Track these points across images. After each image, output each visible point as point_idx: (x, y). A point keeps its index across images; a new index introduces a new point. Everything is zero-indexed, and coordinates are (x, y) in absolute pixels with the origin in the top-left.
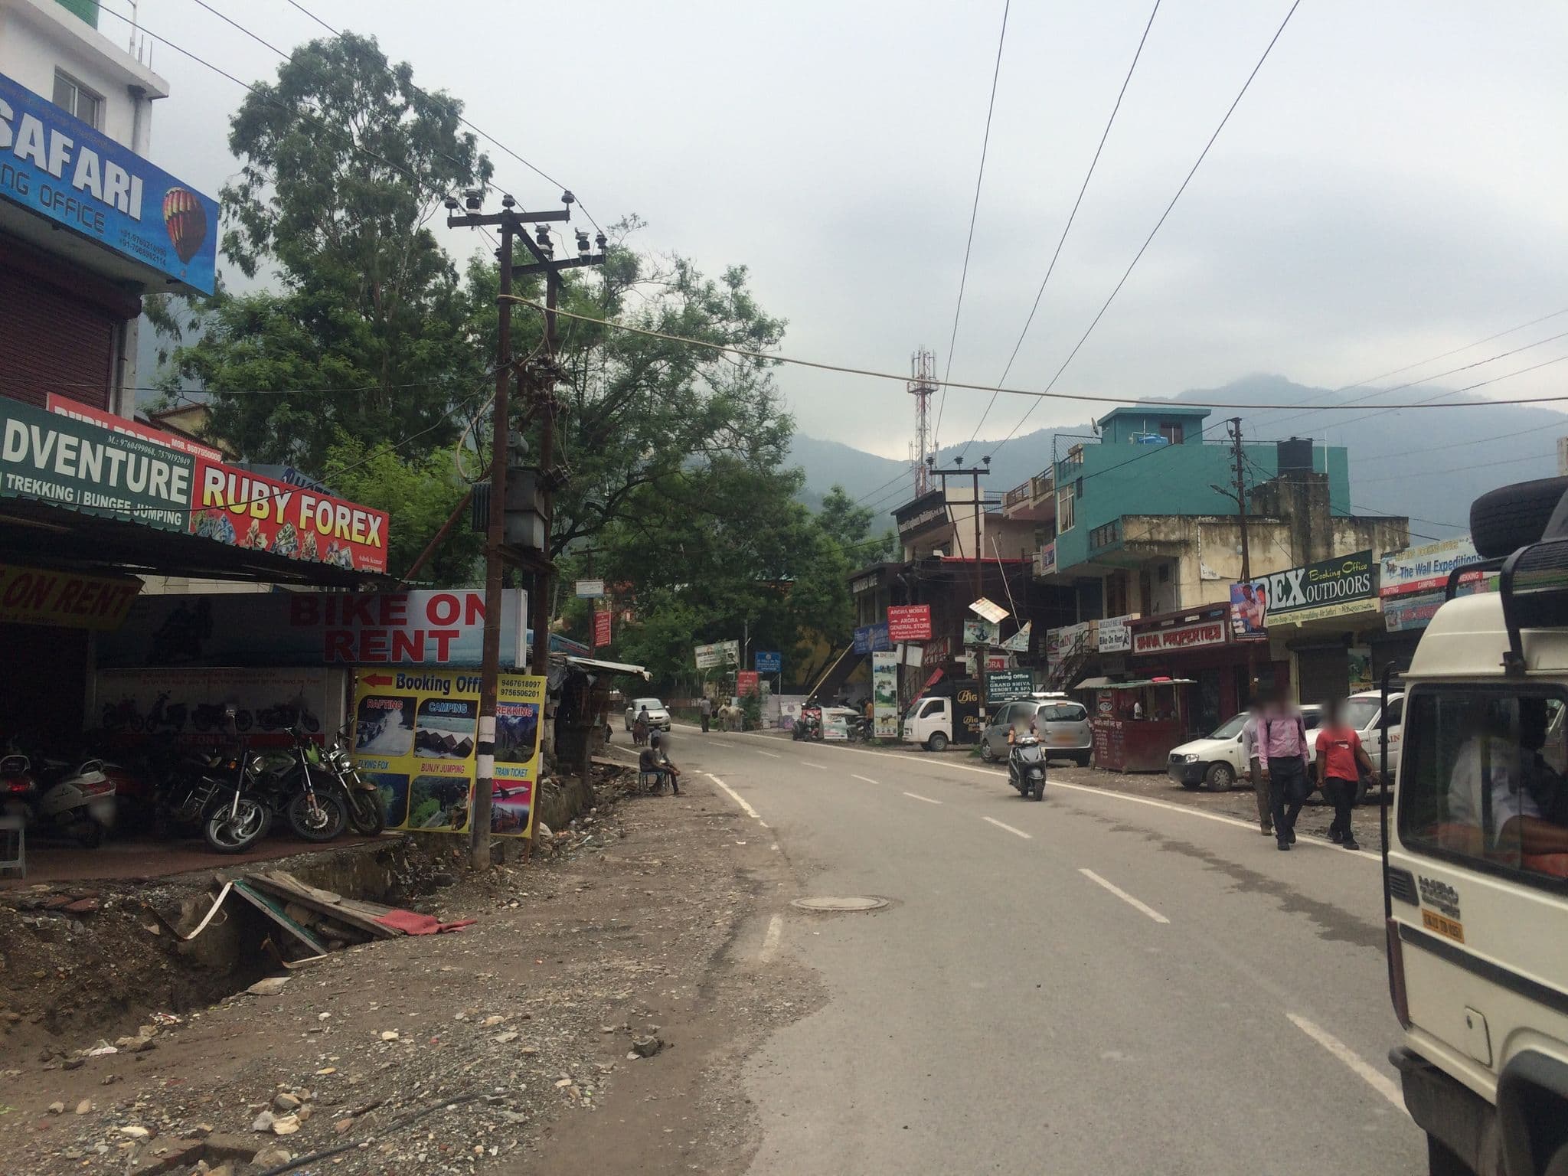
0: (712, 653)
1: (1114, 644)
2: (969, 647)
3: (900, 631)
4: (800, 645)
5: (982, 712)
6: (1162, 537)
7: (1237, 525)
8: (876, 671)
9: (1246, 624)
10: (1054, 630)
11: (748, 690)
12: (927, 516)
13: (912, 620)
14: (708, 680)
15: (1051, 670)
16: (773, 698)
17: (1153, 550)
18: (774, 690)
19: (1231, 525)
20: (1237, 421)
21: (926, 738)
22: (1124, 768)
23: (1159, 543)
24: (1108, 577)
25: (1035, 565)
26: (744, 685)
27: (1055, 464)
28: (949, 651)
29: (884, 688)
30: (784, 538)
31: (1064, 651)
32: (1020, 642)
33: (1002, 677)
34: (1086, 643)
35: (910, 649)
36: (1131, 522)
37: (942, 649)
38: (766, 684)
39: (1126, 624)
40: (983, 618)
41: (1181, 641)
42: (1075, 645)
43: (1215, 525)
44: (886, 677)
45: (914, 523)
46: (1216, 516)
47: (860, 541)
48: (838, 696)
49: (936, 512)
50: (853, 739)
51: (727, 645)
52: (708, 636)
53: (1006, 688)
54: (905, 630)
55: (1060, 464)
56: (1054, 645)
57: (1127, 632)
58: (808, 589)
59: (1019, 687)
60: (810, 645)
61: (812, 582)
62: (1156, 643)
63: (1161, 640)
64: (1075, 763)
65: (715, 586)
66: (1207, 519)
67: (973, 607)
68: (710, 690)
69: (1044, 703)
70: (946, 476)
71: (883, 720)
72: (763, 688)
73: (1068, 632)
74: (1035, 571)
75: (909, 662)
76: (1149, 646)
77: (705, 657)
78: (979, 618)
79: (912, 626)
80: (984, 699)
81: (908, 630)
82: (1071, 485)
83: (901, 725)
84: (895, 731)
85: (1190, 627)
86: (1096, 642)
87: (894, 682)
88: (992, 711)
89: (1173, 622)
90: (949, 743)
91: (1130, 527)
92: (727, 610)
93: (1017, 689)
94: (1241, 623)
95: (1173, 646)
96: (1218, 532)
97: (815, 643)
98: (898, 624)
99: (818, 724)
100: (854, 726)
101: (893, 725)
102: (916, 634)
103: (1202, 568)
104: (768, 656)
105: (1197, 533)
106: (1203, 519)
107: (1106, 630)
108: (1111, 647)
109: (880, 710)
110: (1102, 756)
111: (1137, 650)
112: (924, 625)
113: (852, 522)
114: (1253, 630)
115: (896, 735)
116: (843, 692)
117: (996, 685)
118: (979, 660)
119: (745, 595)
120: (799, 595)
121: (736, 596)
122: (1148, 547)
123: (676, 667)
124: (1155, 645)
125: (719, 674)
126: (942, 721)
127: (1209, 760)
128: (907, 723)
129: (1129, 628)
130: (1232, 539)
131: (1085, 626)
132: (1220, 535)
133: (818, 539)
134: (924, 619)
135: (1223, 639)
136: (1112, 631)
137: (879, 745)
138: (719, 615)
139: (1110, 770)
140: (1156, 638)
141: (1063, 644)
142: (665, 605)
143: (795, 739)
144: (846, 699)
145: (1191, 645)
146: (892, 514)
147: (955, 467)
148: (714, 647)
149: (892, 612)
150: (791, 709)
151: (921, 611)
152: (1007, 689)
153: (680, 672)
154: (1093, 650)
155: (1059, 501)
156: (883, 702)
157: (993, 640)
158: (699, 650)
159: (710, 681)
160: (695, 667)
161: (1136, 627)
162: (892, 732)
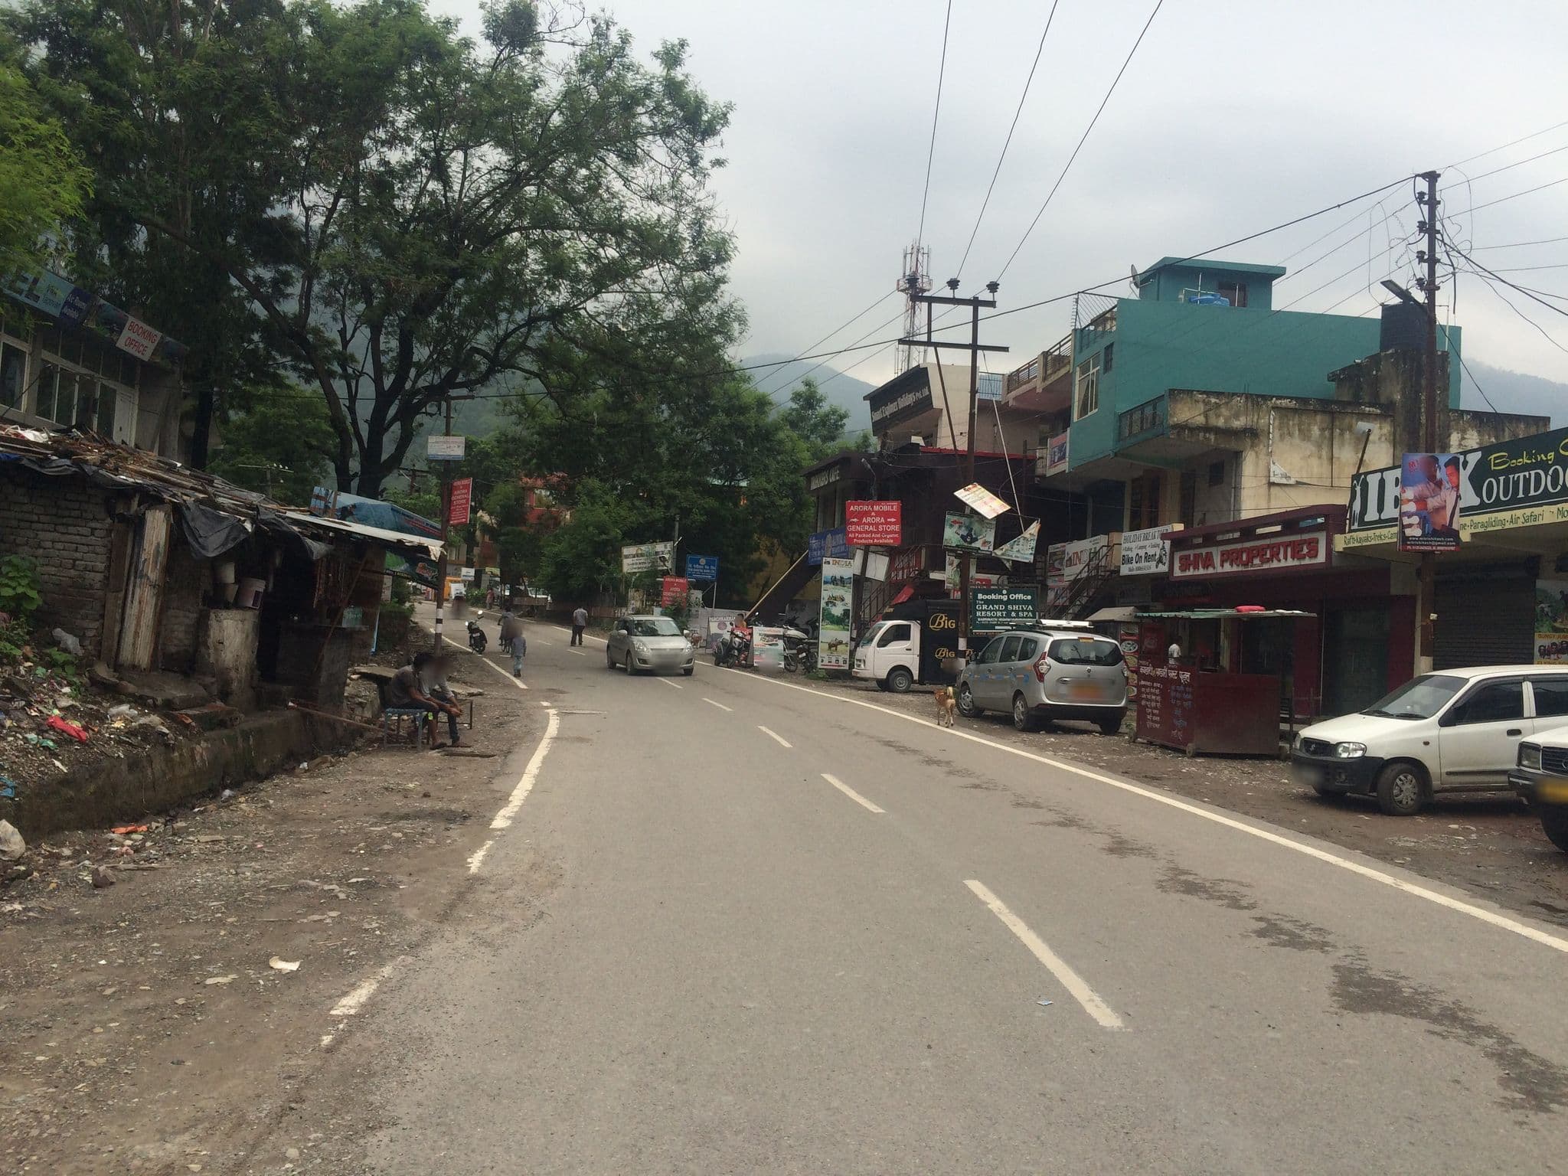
0: (642, 555)
1: (1143, 564)
2: (952, 551)
3: (860, 533)
4: (755, 556)
5: (962, 644)
6: (1221, 422)
7: (1324, 412)
8: (826, 583)
9: (1424, 522)
10: (1059, 545)
11: (674, 601)
12: (907, 400)
13: (877, 519)
14: (634, 587)
15: (1051, 595)
16: (704, 612)
17: (1209, 439)
18: (707, 602)
19: (1315, 412)
20: (1432, 177)
21: (883, 674)
22: (1190, 747)
23: (1217, 431)
24: (1134, 481)
25: (1039, 463)
26: (669, 594)
27: (1075, 330)
28: (923, 564)
29: (835, 605)
30: (740, 430)
31: (1070, 573)
32: (1022, 549)
33: (993, 597)
34: (1103, 563)
35: (871, 557)
36: (1182, 399)
37: (913, 563)
38: (697, 595)
39: (1164, 537)
40: (973, 511)
41: (1250, 560)
42: (1088, 565)
43: (1295, 410)
44: (838, 591)
45: (891, 409)
46: (1296, 399)
47: (831, 444)
48: (788, 614)
49: (918, 395)
50: (793, 668)
51: (660, 547)
52: (638, 536)
53: (999, 612)
54: (867, 532)
55: (1082, 330)
56: (1057, 565)
57: (1163, 548)
58: (765, 490)
59: (1017, 612)
60: (765, 556)
61: (769, 481)
62: (1208, 562)
63: (1217, 560)
64: (1098, 728)
65: (655, 480)
66: (1285, 403)
67: (960, 494)
68: (635, 599)
69: (1059, 636)
70: (934, 305)
71: (831, 646)
72: (693, 598)
73: (1081, 548)
74: (1039, 471)
75: (869, 574)
76: (1196, 568)
77: (632, 560)
78: (967, 511)
79: (877, 528)
80: (966, 625)
81: (871, 532)
82: (1096, 357)
83: (852, 653)
84: (845, 662)
85: (1267, 542)
86: (1116, 560)
87: (849, 598)
88: (976, 643)
89: (1237, 535)
90: (914, 682)
91: (1179, 406)
92: (667, 507)
93: (1013, 615)
94: (1415, 520)
95: (1235, 569)
96: (1296, 421)
97: (771, 554)
98: (858, 524)
99: (747, 646)
100: (795, 652)
101: (843, 652)
102: (881, 538)
103: (1273, 468)
104: (703, 561)
105: (1268, 420)
106: (1279, 402)
107: (1133, 545)
108: (1139, 569)
109: (828, 633)
110: (1149, 724)
111: (1177, 573)
112: (892, 528)
113: (824, 421)
114: (1435, 533)
115: (846, 667)
116: (792, 609)
117: (985, 607)
118: (963, 569)
119: (690, 490)
120: (753, 496)
121: (678, 492)
122: (1202, 434)
123: (600, 570)
124: (1206, 567)
125: (647, 581)
126: (906, 653)
127: (1385, 754)
128: (860, 652)
129: (1168, 543)
130: (1316, 431)
131: (1103, 540)
132: (1299, 425)
133: (781, 435)
134: (893, 520)
135: (1321, 558)
136: (1141, 548)
137: (822, 679)
138: (658, 514)
139: (1163, 747)
140: (1209, 556)
141: (1070, 562)
142: (593, 497)
143: (717, 664)
144: (795, 619)
145: (1266, 566)
146: (865, 398)
147: (948, 293)
148: (644, 548)
149: (852, 508)
150: (722, 625)
151: (890, 509)
152: (999, 614)
153: (605, 576)
154: (1112, 572)
155: (1078, 379)
156: (832, 623)
157: (985, 543)
158: (626, 551)
159: (637, 588)
160: (621, 571)
161: (1178, 542)
162: (841, 663)
